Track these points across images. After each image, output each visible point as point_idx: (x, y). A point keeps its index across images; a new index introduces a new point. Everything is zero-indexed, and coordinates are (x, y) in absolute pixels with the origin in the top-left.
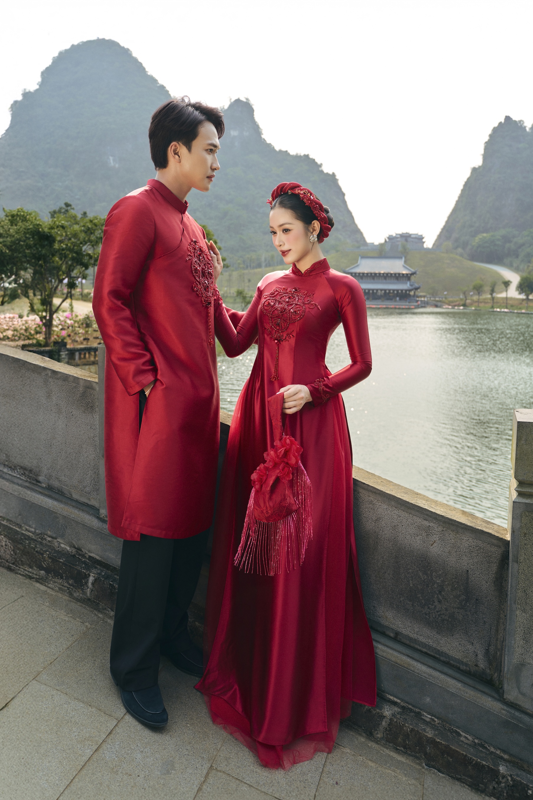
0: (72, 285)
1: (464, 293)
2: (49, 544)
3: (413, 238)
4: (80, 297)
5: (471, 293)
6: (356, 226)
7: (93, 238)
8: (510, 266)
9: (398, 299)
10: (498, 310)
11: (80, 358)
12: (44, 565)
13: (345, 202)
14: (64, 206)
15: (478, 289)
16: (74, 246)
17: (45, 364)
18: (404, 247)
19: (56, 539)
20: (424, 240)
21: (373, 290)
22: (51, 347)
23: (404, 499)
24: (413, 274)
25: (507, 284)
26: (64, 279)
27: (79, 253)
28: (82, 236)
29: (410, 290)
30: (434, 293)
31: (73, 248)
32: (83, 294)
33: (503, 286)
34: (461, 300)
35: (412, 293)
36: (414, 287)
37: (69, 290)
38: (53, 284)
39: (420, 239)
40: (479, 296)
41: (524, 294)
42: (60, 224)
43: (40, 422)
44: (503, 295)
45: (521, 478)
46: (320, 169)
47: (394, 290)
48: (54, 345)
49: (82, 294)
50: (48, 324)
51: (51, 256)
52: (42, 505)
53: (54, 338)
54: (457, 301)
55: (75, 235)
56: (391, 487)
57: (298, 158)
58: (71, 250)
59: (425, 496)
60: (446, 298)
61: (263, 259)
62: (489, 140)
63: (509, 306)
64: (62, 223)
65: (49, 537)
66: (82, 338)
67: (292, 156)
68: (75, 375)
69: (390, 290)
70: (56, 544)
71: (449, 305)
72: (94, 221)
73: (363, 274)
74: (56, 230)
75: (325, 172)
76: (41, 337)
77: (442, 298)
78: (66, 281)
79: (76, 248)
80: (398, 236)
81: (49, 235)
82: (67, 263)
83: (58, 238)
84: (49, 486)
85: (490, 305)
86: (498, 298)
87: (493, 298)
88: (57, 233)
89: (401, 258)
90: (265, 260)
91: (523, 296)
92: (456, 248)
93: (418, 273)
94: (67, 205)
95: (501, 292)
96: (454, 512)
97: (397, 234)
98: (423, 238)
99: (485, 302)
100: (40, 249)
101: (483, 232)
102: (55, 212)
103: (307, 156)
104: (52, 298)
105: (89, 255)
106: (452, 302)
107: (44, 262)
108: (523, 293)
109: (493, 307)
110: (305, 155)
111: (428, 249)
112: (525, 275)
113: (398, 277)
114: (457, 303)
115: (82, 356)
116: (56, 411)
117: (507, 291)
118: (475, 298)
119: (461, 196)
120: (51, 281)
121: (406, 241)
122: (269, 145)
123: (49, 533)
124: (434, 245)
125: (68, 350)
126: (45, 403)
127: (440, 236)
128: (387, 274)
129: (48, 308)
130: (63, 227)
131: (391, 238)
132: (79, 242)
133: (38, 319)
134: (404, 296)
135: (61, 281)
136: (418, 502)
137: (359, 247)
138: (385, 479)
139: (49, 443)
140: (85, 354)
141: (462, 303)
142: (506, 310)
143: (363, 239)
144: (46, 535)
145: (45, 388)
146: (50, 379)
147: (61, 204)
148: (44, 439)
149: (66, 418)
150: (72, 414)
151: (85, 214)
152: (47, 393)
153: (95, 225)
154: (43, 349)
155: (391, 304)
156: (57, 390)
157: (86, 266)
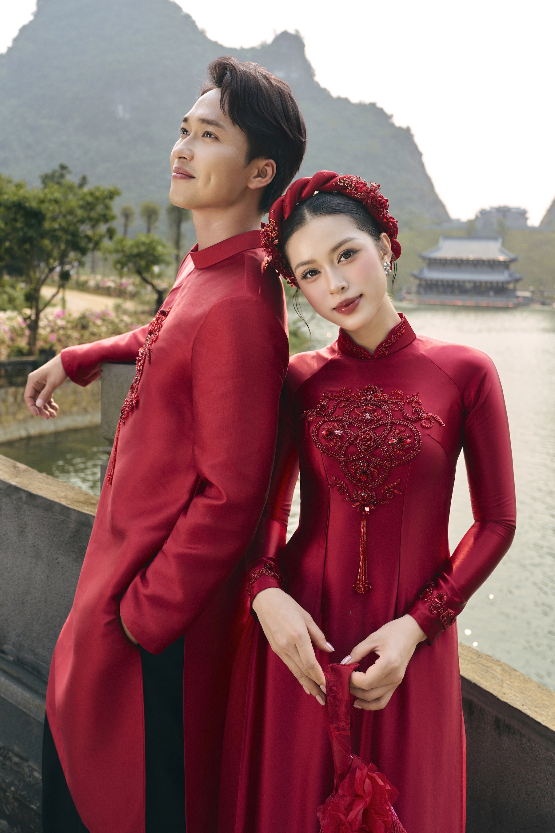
0: (65, 276)
2: (15, 768)
3: (514, 213)
6: (437, 196)
7: (93, 214)
9: (492, 293)
12: (6, 810)
13: (422, 165)
14: (58, 169)
16: (69, 225)
17: (18, 480)
18: (501, 225)
19: (27, 761)
20: (528, 215)
21: (458, 282)
24: (513, 261)
26: (55, 267)
27: (75, 234)
28: (80, 213)
29: (508, 283)
31: (68, 228)
35: (511, 286)
36: (513, 278)
37: (62, 281)
39: (522, 214)
42: (52, 198)
43: (7, 568)
46: (391, 121)
47: (486, 282)
48: (40, 354)
49: (77, 283)
50: (33, 326)
51: (39, 239)
52: (6, 698)
53: (40, 344)
55: (71, 212)
57: (361, 106)
58: (65, 230)
64: (55, 197)
65: (17, 755)
67: (355, 105)
68: (64, 503)
69: (481, 282)
70: (27, 770)
72: (95, 194)
73: (446, 260)
74: (47, 205)
75: (397, 125)
76: (23, 343)
78: (58, 269)
79: (71, 227)
80: (494, 210)
81: (37, 210)
82: (59, 248)
83: (49, 215)
84: (18, 660)
88: (47, 209)
89: (495, 239)
93: (519, 259)
94: (63, 167)
97: (492, 208)
98: (526, 213)
100: (26, 230)
102: (47, 176)
103: (373, 105)
104: (39, 289)
105: (87, 237)
107: (31, 247)
111: (533, 230)
113: (492, 265)
116: (33, 555)
121: (505, 216)
123: (16, 748)
124: (542, 222)
126: (15, 542)
127: (549, 212)
128: (478, 260)
129: (34, 304)
130: (56, 201)
131: (483, 213)
132: (76, 220)
133: (20, 319)
134: (500, 289)
135: (52, 270)
137: (440, 224)
139: (21, 599)
143: (446, 213)
144: (12, 751)
145: (17, 519)
146: (25, 507)
147: (54, 166)
148: (12, 592)
149: (47, 566)
150: (57, 561)
151: (84, 181)
152: (20, 527)
153: (97, 198)
154: (25, 359)
155: (483, 301)
156: (35, 524)
157: (83, 252)
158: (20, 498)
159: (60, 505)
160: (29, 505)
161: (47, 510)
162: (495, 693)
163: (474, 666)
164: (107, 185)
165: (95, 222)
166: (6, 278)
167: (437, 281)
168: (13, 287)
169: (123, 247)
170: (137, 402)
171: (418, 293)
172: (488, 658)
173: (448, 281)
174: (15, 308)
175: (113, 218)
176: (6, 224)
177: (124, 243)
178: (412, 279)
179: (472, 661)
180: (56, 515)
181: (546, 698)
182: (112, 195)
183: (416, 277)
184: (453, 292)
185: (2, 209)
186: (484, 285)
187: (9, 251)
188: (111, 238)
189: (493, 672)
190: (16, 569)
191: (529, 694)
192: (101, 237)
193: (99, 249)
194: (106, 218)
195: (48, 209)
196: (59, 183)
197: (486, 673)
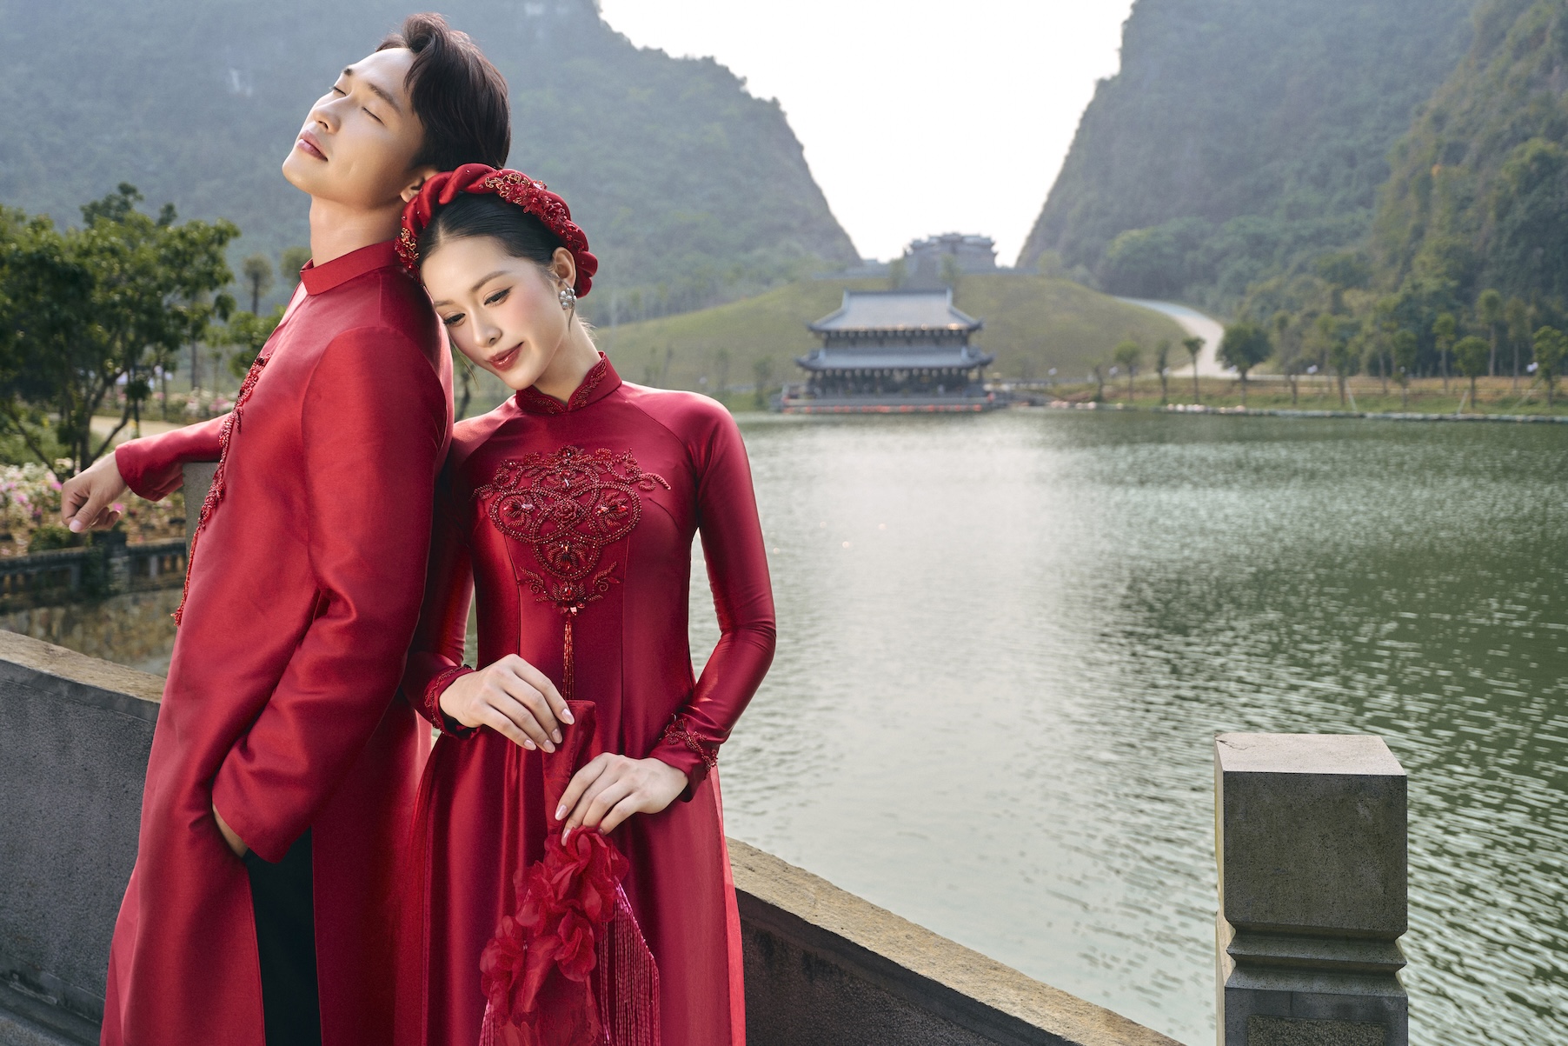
0: (138, 391)
1: (1097, 371)
3: (969, 245)
4: (161, 412)
5: (1113, 370)
6: (833, 220)
7: (187, 273)
8: (1198, 304)
9: (941, 389)
10: (1180, 407)
11: (161, 571)
13: (804, 166)
14: (117, 193)
15: (1129, 360)
16: (142, 295)
18: (950, 268)
20: (995, 249)
21: (881, 370)
22: (87, 545)
23: (963, 990)
24: (973, 329)
25: (1194, 346)
26: (117, 376)
27: (154, 311)
28: (161, 271)
29: (969, 368)
30: (1025, 373)
31: (140, 299)
32: (168, 407)
33: (1185, 351)
34: (1091, 386)
35: (974, 375)
36: (976, 360)
37: (132, 403)
38: (92, 383)
39: (985, 247)
40: (1132, 376)
41: (1235, 367)
42: (107, 244)
43: (41, 811)
44: (1187, 372)
45: (1239, 918)
46: (743, 89)
47: (930, 370)
48: (94, 543)
49: (164, 406)
51: (83, 322)
54: (1079, 391)
55: (144, 271)
56: (933, 952)
57: (687, 64)
58: (134, 305)
59: (1014, 972)
60: (1054, 384)
61: (613, 304)
62: (1132, 17)
63: (1202, 399)
64: (111, 243)
66: (166, 519)
67: (676, 62)
68: (132, 694)
69: (921, 369)
71: (1064, 400)
72: (189, 236)
73: (856, 333)
74: (96, 259)
75: (755, 94)
77: (1046, 383)
78: (123, 379)
79: (146, 298)
80: (935, 241)
81: (78, 270)
82: (124, 339)
83: (101, 277)
85: (1158, 397)
86: (1175, 380)
87: (1164, 381)
88: (98, 265)
89: (942, 292)
90: (619, 307)
91: (1232, 374)
92: (1071, 265)
93: (984, 326)
94: (126, 190)
95: (1182, 365)
96: (1086, 1019)
97: (931, 238)
98: (992, 244)
99: (1146, 389)
100: (56, 307)
101: (1132, 228)
102: (94, 207)
103: (709, 61)
104: (87, 423)
105: (178, 315)
106: (1070, 392)
107: (67, 338)
108: (1232, 365)
109: (1165, 402)
110: (705, 59)
111: (1005, 273)
112: (1234, 323)
113: (938, 338)
114: (1081, 394)
115: (167, 565)
116: (83, 785)
117: (1194, 362)
118: (1123, 381)
119: (1077, 145)
120: (86, 377)
121: (954, 251)
122: (619, 37)
124: (1020, 259)
125: (130, 552)
126: (53, 767)
127: (1032, 239)
128: (913, 332)
129: (79, 448)
130: (113, 251)
131: (917, 246)
132: (154, 284)
133: (50, 478)
134: (954, 381)
135: (110, 381)
136: (996, 997)
137: (841, 270)
138: (916, 927)
139: (67, 867)
140: (174, 561)
141: (1093, 393)
142: (1197, 408)
143: (852, 250)
145: (54, 729)
146: (67, 706)
147: (110, 187)
148: (51, 854)
149: (109, 800)
150: (125, 790)
151: (169, 214)
152: (59, 741)
153: (193, 243)
154: (64, 552)
155: (926, 403)
156: (86, 733)
157: (172, 344)
158: (59, 694)
159: (126, 697)
160: (74, 703)
161: (104, 708)
162: (801, 915)
163: (774, 883)
164: (213, 220)
165: (192, 289)
166: (21, 405)
167: (844, 371)
168: (35, 420)
169: (250, 332)
170: (223, 492)
171: (811, 394)
172: (799, 872)
173: (863, 370)
174: (42, 458)
175: (227, 279)
176: (15, 298)
177: (252, 324)
178: (799, 370)
179: (773, 877)
180: (119, 715)
181: (880, 920)
182: (222, 237)
183: (801, 364)
184: (872, 391)
185: (6, 270)
186: (925, 372)
187: (22, 348)
188: (225, 316)
189: (805, 891)
190: (56, 811)
191: (856, 915)
192: (206, 314)
193: (203, 337)
194: (212, 279)
195: (101, 266)
196: (119, 220)
197: (792, 892)
